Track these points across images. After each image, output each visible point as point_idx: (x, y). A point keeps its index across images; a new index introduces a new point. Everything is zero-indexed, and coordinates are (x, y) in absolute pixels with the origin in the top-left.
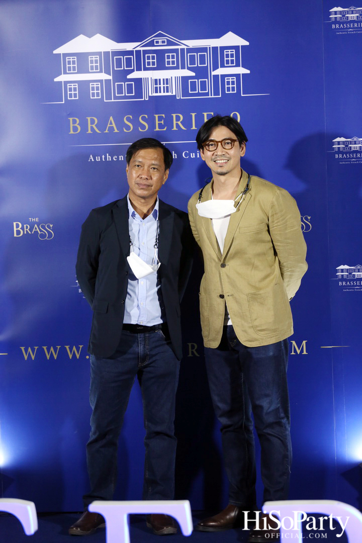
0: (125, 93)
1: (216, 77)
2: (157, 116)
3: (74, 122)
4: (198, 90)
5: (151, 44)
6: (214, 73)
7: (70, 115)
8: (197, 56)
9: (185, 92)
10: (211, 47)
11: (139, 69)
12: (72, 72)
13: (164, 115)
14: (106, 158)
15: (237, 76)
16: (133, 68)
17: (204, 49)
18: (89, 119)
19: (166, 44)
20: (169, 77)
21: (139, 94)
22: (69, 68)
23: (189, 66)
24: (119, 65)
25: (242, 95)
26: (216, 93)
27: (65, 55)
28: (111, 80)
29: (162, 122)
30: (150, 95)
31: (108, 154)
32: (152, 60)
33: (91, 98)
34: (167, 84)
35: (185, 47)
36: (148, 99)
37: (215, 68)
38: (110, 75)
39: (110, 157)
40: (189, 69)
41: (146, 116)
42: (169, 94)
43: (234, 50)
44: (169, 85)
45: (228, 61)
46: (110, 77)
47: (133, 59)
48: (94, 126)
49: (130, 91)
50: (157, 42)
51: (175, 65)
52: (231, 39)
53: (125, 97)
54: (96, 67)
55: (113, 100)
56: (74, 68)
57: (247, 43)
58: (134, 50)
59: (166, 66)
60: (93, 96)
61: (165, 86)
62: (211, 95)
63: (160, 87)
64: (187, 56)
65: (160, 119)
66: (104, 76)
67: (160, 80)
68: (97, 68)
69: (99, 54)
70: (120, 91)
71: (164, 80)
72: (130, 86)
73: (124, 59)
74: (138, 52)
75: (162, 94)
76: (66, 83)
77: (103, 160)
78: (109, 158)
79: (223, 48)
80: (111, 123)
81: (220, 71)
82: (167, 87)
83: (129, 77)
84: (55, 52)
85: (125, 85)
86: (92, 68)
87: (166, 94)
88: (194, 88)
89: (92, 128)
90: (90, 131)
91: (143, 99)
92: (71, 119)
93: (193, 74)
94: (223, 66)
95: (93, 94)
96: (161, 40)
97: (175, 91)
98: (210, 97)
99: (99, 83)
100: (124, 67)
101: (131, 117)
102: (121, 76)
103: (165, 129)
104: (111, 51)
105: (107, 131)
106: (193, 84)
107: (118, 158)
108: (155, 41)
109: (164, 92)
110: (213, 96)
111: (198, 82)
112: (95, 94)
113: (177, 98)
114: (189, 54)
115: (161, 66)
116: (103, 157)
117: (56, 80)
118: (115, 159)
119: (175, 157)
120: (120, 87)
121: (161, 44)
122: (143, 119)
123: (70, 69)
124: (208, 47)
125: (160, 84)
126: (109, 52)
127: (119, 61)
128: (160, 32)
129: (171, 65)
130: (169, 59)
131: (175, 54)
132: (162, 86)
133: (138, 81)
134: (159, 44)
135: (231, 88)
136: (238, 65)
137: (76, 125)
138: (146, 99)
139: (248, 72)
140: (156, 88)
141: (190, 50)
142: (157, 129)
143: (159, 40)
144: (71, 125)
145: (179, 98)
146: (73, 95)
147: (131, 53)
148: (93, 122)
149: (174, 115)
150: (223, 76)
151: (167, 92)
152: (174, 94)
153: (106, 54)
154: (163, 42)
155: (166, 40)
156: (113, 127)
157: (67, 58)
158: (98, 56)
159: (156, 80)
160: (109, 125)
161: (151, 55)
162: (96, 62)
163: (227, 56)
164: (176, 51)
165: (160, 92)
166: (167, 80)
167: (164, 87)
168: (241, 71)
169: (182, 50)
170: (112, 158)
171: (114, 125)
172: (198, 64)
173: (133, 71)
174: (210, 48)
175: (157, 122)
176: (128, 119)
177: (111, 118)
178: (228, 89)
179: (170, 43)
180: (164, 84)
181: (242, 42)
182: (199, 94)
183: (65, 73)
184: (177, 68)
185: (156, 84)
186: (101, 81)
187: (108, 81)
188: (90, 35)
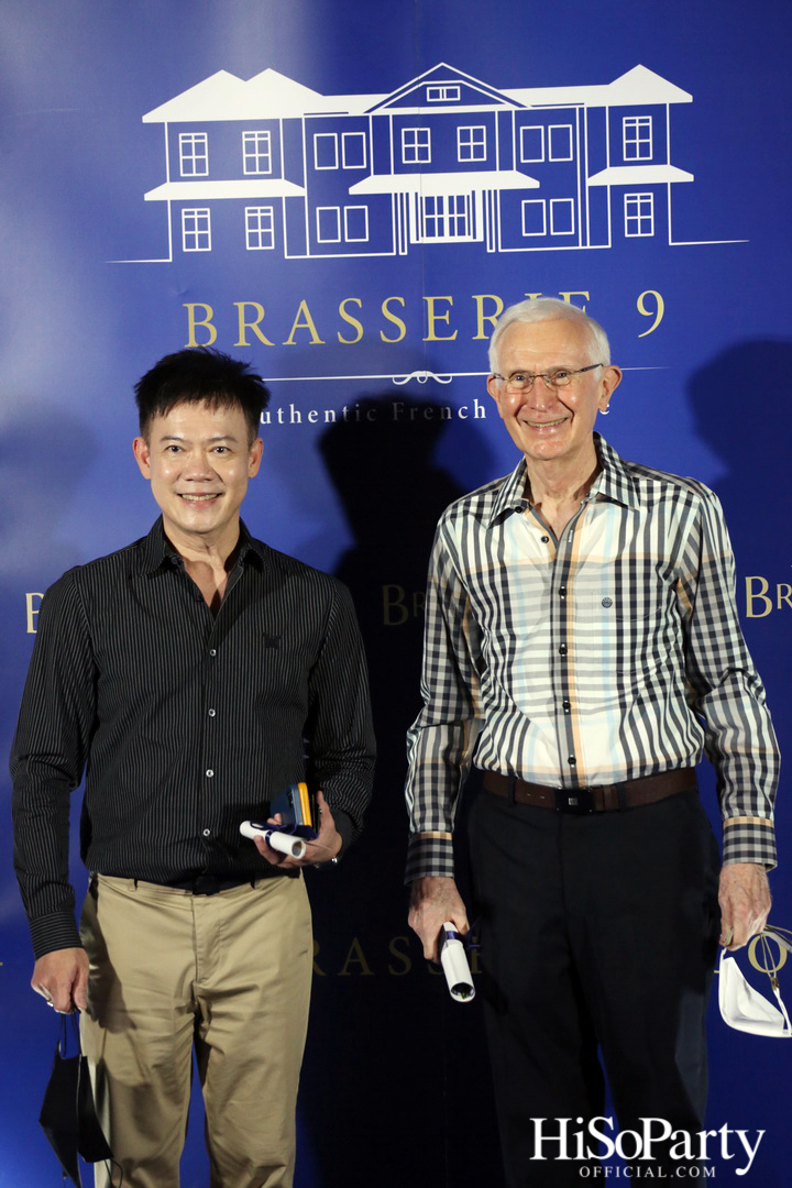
0: (343, 235)
1: (598, 192)
2: (430, 300)
3: (200, 314)
4: (548, 228)
5: (418, 99)
6: (592, 181)
7: (190, 296)
8: (546, 132)
9: (511, 235)
10: (585, 107)
11: (382, 169)
12: (194, 174)
13: (450, 299)
14: (286, 416)
15: (658, 189)
16: (365, 166)
17: (566, 114)
18: (241, 306)
19: (459, 99)
20: (466, 193)
21: (382, 238)
22: (188, 164)
23: (523, 161)
24: (327, 158)
25: (671, 244)
26: (598, 237)
27: (177, 128)
28: (303, 198)
29: (446, 317)
30: (413, 241)
31: (292, 406)
32: (419, 144)
33: (248, 248)
34: (461, 210)
35: (513, 108)
36: (406, 253)
37: (597, 167)
38: (303, 186)
39: (299, 413)
40: (522, 169)
41: (401, 300)
42: (467, 239)
43: (650, 118)
44: (466, 215)
45: (631, 150)
46: (302, 192)
47: (367, 139)
48: (254, 327)
49: (356, 230)
50: (435, 94)
51: (485, 159)
52: (643, 87)
53: (344, 247)
54: (264, 161)
55: (308, 256)
56: (200, 164)
57: (687, 98)
58: (370, 115)
59: (460, 160)
60: (254, 241)
61: (456, 216)
62: (584, 244)
63: (441, 221)
64: (519, 133)
65: (440, 307)
66: (284, 189)
67: (440, 199)
68: (264, 166)
69: (272, 124)
70: (330, 230)
71: (451, 198)
72: (356, 217)
73: (340, 139)
74: (381, 122)
75: (447, 239)
76: (178, 205)
77: (280, 421)
78: (295, 416)
79: (619, 112)
80: (303, 320)
81: (610, 177)
82: (461, 220)
83: (354, 190)
84: (148, 118)
85: (342, 213)
86: (251, 166)
87: (457, 239)
88: (534, 224)
89: (250, 333)
90: (242, 342)
91: (394, 254)
92: (191, 307)
93: (534, 184)
94: (617, 161)
95: (254, 238)
96: (445, 88)
97: (481, 231)
98: (580, 247)
99: (271, 208)
100: (340, 162)
101: (359, 301)
102: (333, 187)
103: (453, 337)
104: (303, 117)
105: (290, 342)
106: (534, 212)
107: (322, 416)
108: (428, 89)
109: (452, 234)
110: (588, 247)
111: (548, 206)
112: (259, 237)
113: (489, 251)
114: (522, 128)
115: (444, 162)
116: (280, 412)
117: (150, 196)
118: (313, 418)
119: (480, 414)
120: (329, 219)
121: (446, 99)
122: (393, 307)
123: (188, 168)
124: (577, 107)
125: (441, 211)
126: (300, 119)
127: (326, 145)
128: (442, 64)
129: (472, 159)
130: (467, 142)
131: (484, 127)
132: (446, 216)
133: (381, 203)
134: (441, 99)
135: (639, 225)
136: (659, 159)
137: (204, 323)
138: (401, 253)
139: (688, 177)
140: (430, 222)
141: (526, 117)
142: (432, 337)
143: (440, 88)
144: (192, 324)
145: (494, 251)
146: (199, 239)
147: (360, 123)
148: (251, 315)
149: (480, 299)
150: (619, 190)
151: (461, 233)
152: (480, 238)
153: (292, 125)
154: (451, 93)
155: (458, 88)
156: (308, 329)
157: (181, 135)
158: (268, 132)
159: (430, 200)
160: (296, 326)
161: (416, 130)
162: (263, 148)
163: (631, 133)
164: (486, 118)
165: (441, 234)
166: (461, 199)
167: (452, 220)
168: (670, 174)
169: (505, 116)
170: (304, 417)
171: (310, 324)
172: (547, 155)
173: (365, 174)
174: (581, 110)
175: (431, 318)
176: (351, 309)
177: (303, 305)
178: (633, 226)
179: (470, 97)
180: (451, 211)
181: (670, 94)
182: (549, 241)
183: (176, 178)
184: (488, 166)
185: (430, 211)
186: (276, 202)
187: (294, 203)
188: (245, 75)
